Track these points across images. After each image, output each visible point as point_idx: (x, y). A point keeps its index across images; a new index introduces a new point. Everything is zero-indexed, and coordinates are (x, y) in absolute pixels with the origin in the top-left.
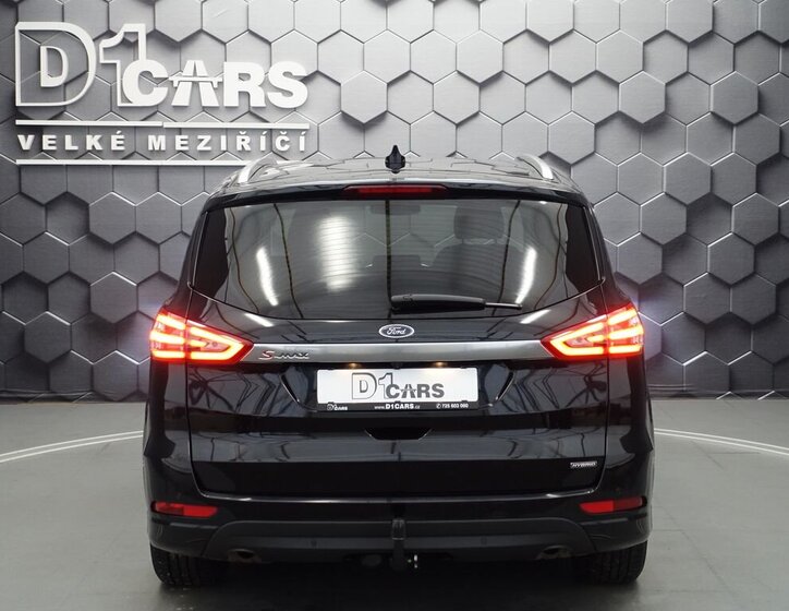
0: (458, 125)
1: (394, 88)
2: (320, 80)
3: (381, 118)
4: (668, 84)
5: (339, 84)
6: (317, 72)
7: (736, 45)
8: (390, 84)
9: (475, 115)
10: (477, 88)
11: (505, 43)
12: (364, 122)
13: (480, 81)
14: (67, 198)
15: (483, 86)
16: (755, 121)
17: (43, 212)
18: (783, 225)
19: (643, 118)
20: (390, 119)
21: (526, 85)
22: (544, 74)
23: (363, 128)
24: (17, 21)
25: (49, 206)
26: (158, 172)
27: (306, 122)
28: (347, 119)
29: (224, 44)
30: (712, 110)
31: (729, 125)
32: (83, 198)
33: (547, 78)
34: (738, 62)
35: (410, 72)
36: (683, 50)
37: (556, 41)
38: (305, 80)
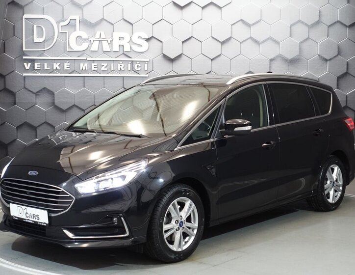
0: (212, 60)
1: (185, 44)
2: (153, 40)
3: (179, 56)
4: (301, 43)
5: (162, 42)
6: (153, 37)
7: (329, 26)
8: (183, 42)
9: (219, 56)
10: (220, 44)
11: (232, 25)
12: (172, 58)
13: (221, 41)
14: (45, 90)
15: (223, 43)
16: (337, 58)
17: (34, 96)
18: (348, 102)
19: (290, 57)
20: (183, 57)
21: (241, 43)
22: (249, 38)
23: (172, 60)
24: (24, 14)
25: (37, 94)
26: (84, 79)
27: (148, 58)
28: (165, 56)
29: (113, 24)
30: (319, 54)
31: (326, 60)
32: (52, 90)
33: (250, 40)
34: (329, 34)
35: (192, 37)
36: (306, 29)
37: (254, 24)
38: (148, 40)
